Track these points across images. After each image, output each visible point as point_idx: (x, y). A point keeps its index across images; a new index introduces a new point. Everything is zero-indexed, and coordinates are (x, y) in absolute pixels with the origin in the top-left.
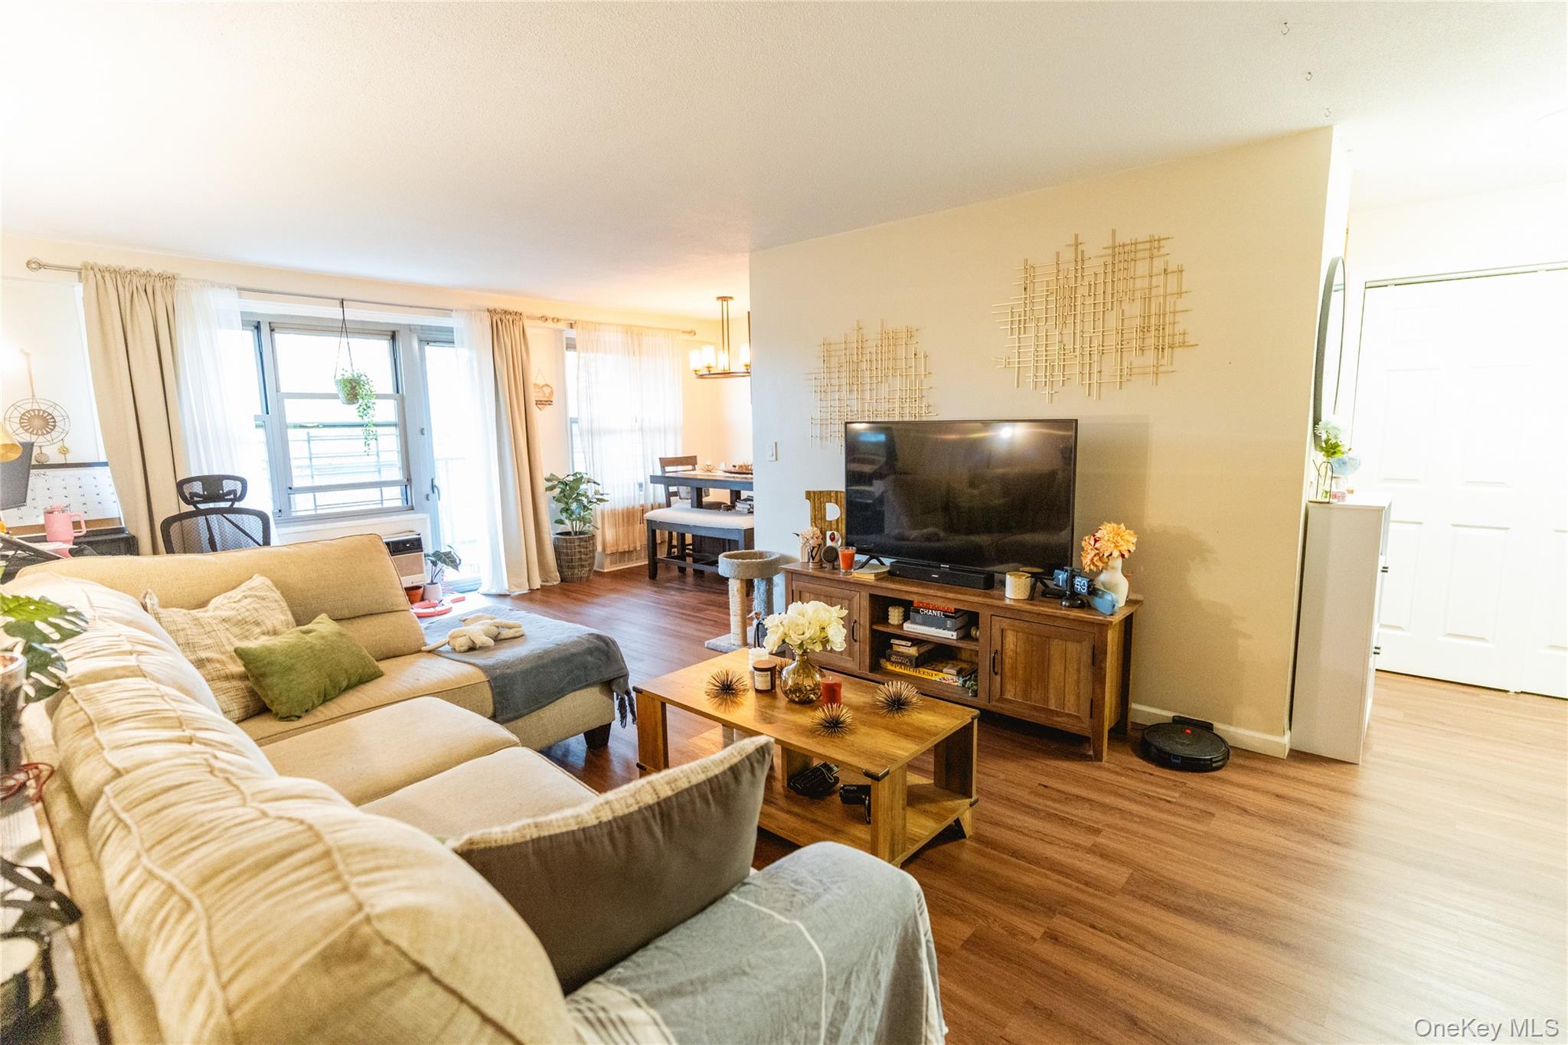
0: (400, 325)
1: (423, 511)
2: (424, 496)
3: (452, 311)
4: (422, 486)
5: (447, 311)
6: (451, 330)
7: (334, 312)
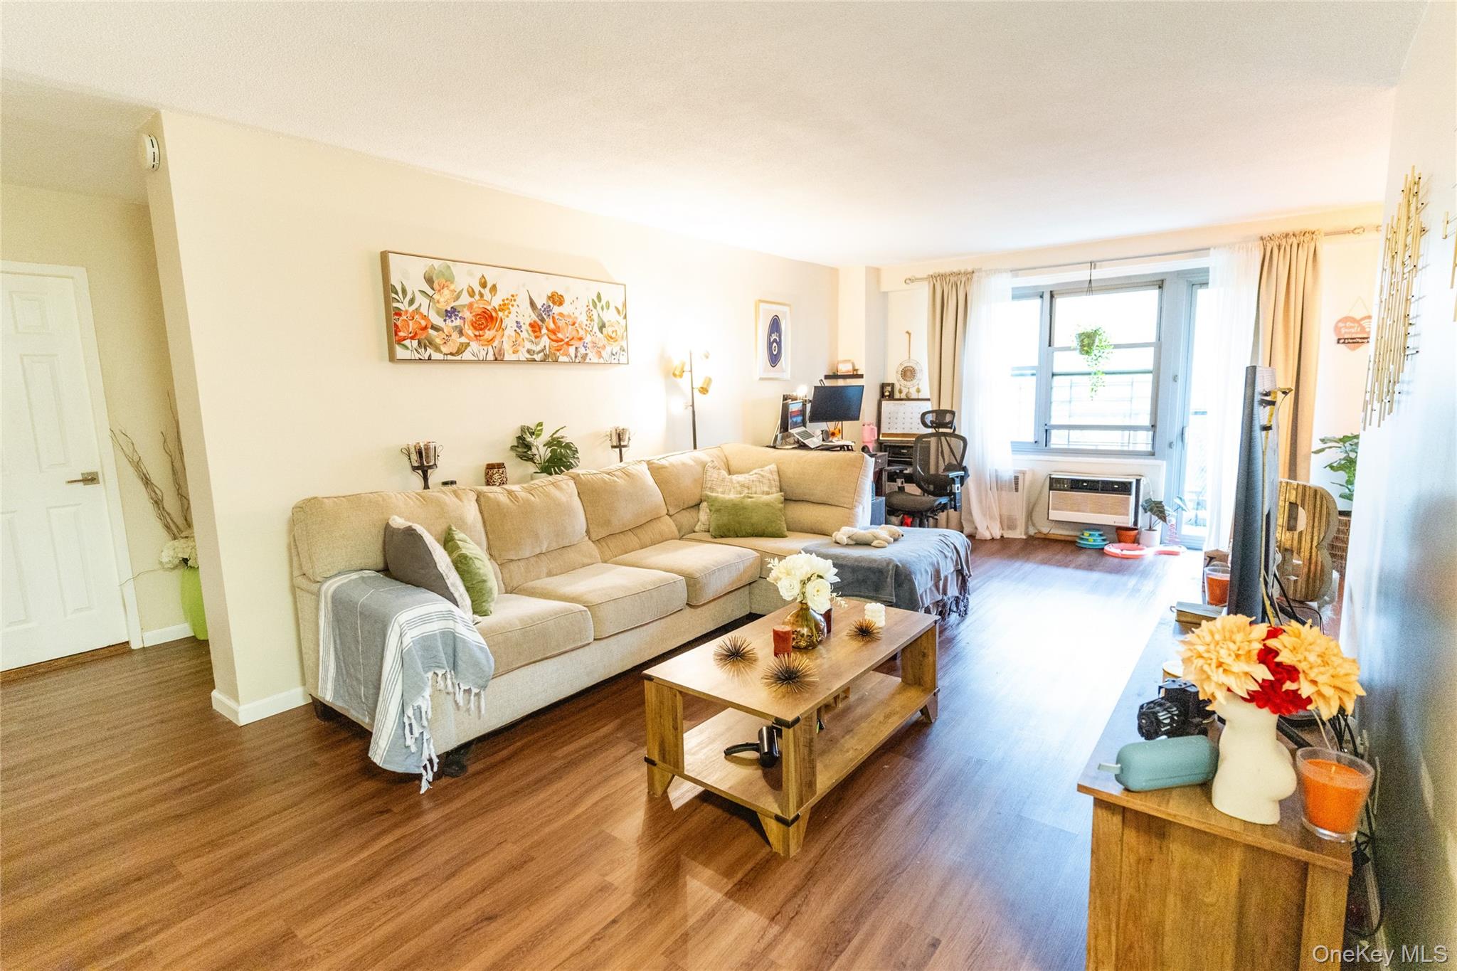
0: (1167, 273)
1: (1163, 458)
2: (1167, 443)
3: (1209, 249)
4: (1169, 431)
5: (1203, 250)
6: (1206, 271)
7: (1082, 275)
